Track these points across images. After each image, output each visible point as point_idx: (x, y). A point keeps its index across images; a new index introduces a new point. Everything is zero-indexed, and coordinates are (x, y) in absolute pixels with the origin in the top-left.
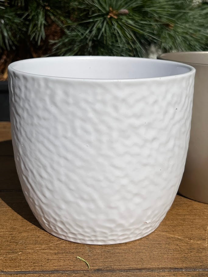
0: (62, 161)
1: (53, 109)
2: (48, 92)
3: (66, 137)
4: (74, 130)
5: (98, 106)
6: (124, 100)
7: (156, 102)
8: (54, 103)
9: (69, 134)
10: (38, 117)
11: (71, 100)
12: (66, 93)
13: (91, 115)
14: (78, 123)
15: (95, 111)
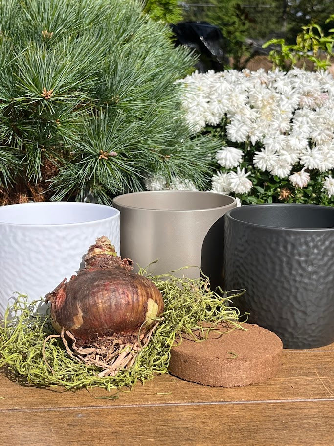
0: (22, 282)
1: (16, 246)
2: (12, 234)
3: (25, 265)
4: (30, 260)
5: (47, 243)
6: (63, 238)
7: (86, 238)
8: (16, 242)
9: (27, 263)
10: (5, 251)
11: (27, 239)
12: (24, 235)
13: (42, 249)
14: (33, 254)
15: (44, 246)
